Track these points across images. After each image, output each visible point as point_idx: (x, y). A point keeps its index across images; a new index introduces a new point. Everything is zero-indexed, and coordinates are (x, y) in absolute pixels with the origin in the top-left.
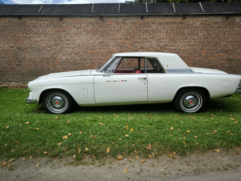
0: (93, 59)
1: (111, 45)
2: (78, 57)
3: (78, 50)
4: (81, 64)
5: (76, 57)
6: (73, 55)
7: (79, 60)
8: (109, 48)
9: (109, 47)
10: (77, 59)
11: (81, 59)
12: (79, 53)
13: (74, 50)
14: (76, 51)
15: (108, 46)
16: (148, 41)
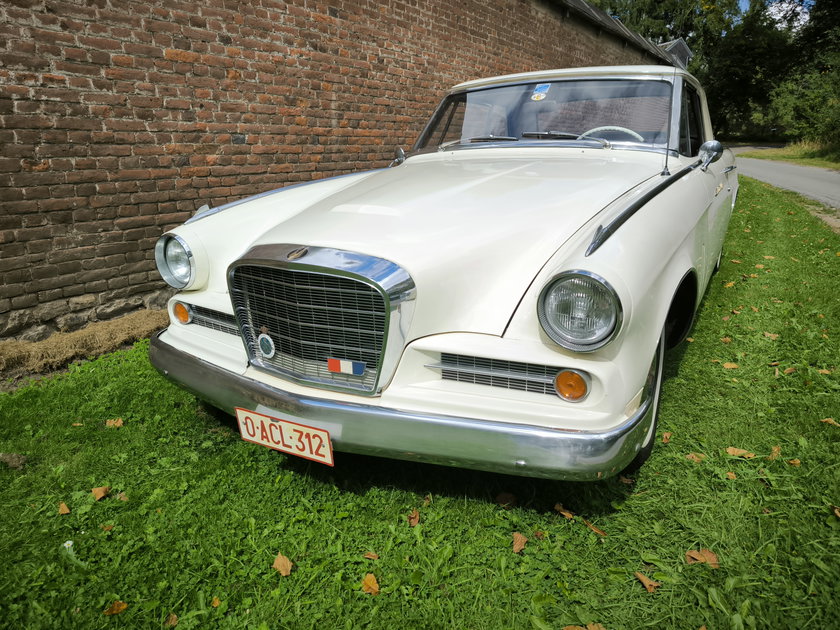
0: (197, 109)
1: (278, 29)
2: (100, 85)
3: (97, 29)
4: (122, 142)
5: (85, 85)
6: (56, 73)
7: (105, 113)
8: (270, 49)
9: (267, 40)
10: (91, 106)
11: (120, 108)
12: (102, 62)
13: (64, 26)
14: (82, 40)
15: (265, 31)
16: (395, 37)
